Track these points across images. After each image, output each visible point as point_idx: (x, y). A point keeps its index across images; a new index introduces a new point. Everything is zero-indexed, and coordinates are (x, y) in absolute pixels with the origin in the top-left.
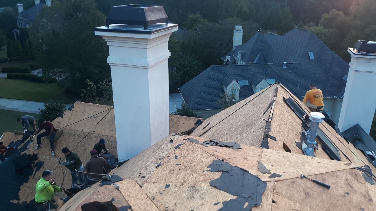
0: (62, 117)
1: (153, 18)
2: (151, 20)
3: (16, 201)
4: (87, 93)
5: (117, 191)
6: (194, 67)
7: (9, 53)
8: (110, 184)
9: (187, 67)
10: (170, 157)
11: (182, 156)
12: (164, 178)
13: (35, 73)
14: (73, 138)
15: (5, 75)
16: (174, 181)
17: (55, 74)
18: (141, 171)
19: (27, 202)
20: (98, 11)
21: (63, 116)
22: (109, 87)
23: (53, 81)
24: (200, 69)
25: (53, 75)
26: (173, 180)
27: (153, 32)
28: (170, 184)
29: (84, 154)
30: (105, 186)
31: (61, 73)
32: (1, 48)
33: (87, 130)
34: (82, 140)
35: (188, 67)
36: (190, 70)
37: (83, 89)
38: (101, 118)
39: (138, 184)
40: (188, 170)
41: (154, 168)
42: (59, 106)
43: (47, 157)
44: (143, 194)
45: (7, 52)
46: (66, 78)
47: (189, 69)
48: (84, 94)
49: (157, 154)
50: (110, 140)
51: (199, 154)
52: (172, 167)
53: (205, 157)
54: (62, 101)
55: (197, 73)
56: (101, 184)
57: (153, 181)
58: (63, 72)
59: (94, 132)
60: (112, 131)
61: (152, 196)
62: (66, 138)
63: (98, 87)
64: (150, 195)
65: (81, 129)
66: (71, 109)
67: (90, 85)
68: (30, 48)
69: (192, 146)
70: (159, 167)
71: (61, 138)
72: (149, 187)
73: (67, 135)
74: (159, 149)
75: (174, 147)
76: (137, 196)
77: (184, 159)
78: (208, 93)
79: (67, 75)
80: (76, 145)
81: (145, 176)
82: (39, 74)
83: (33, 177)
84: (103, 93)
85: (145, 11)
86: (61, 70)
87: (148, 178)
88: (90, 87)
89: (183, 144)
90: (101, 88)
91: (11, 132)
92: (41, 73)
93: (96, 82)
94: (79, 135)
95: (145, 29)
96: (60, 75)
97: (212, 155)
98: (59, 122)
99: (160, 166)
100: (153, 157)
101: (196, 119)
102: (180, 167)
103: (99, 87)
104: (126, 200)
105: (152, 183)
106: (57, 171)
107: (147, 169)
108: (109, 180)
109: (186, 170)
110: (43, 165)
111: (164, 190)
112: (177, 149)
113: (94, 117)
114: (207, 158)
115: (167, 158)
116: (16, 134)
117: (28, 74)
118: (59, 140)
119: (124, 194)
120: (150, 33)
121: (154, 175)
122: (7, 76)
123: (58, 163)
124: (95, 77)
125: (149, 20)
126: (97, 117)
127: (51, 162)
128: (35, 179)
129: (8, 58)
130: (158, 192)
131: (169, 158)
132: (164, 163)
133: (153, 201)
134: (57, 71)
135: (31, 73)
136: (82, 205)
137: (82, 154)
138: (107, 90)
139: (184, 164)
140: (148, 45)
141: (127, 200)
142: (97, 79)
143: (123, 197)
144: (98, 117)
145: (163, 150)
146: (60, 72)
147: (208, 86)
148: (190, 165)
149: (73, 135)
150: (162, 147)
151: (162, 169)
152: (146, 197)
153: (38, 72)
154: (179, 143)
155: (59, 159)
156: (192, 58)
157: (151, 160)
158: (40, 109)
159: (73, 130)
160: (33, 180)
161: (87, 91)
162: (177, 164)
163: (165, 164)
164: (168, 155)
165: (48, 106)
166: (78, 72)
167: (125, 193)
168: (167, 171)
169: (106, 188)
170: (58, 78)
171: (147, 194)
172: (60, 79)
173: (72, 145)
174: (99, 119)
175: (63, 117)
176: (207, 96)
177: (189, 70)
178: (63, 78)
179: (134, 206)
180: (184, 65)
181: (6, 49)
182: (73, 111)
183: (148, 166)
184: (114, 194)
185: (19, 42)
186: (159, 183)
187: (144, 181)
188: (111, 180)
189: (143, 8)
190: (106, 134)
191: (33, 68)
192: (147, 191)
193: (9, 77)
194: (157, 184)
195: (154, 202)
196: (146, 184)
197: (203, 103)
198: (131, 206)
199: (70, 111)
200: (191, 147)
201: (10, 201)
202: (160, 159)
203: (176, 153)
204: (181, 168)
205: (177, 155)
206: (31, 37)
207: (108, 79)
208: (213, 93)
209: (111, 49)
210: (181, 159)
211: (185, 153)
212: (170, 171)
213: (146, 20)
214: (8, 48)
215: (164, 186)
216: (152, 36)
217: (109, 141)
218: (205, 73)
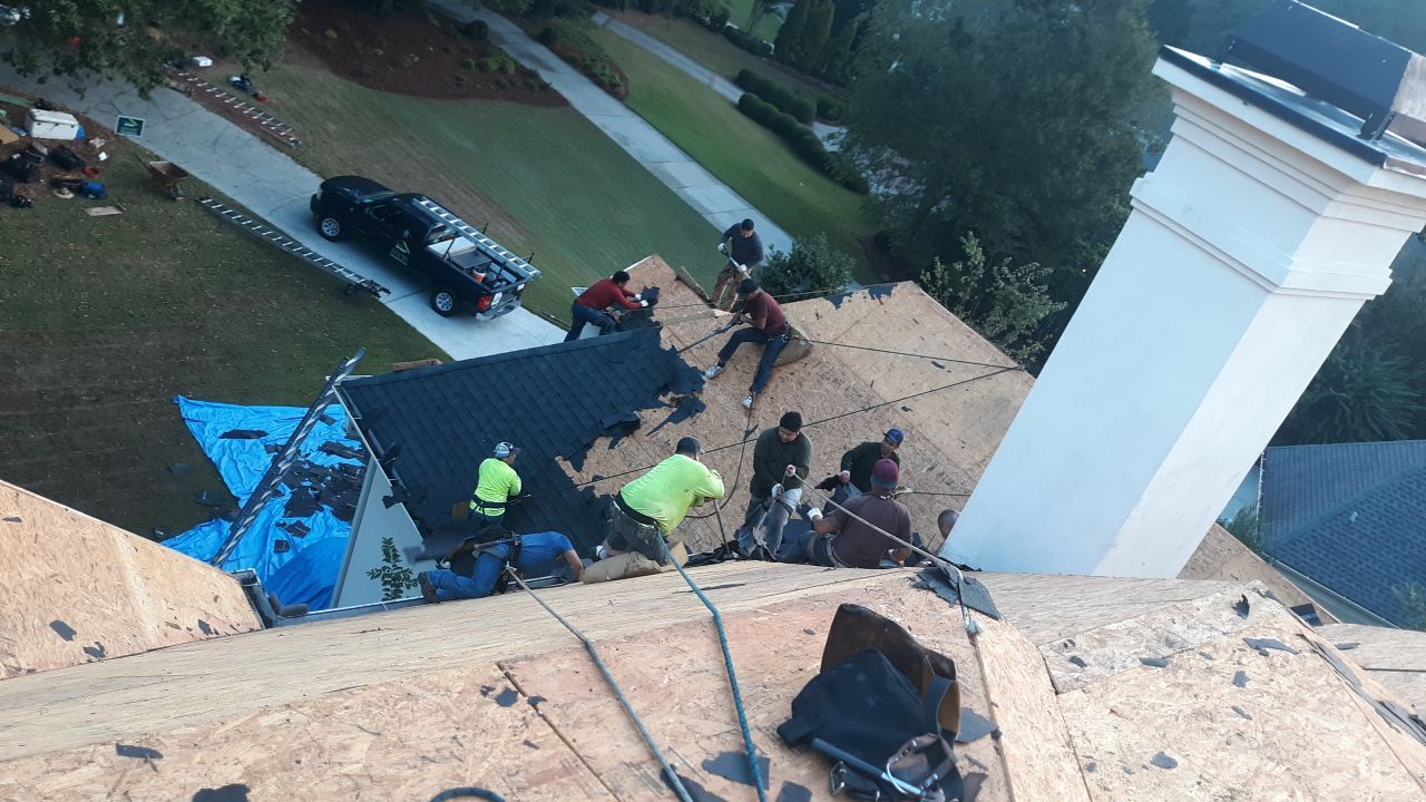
0: (837, 302)
1: (1420, 113)
2: (1410, 115)
3: (567, 467)
4: (942, 278)
5: (967, 641)
6: (1378, 406)
7: (784, 34)
8: (952, 605)
9: (1349, 385)
10: (1216, 663)
11: (1268, 693)
12: (1160, 721)
13: (820, 130)
14: (829, 387)
15: (736, 95)
16: (1200, 762)
17: (876, 166)
18: (1078, 637)
19: (595, 492)
20: (1145, 24)
21: (841, 301)
22: (1026, 299)
23: (856, 186)
24: (1399, 426)
25: (868, 167)
26: (1197, 753)
27: (1393, 163)
28: (1176, 757)
29: (833, 459)
30: (931, 595)
31: (897, 173)
32: (774, 7)
33: (886, 392)
34: (851, 410)
35: (1352, 389)
36: (1351, 404)
37: (937, 258)
38: (952, 379)
39: (1049, 672)
40: (1278, 764)
41: (1134, 660)
42: (834, 272)
43: (722, 398)
44: (1055, 721)
45: (783, 26)
46: (902, 198)
47: (1350, 398)
48: (933, 275)
49: (1163, 617)
50: (939, 469)
51: (1350, 733)
52: (1210, 706)
53: (1377, 765)
54: (852, 260)
55: (1374, 432)
56: (918, 580)
57: (1111, 703)
58: (904, 171)
59: (905, 409)
60: (963, 445)
61: (1088, 754)
62: (809, 374)
63: (989, 279)
64: (1078, 742)
65: (868, 376)
66: (879, 297)
67: (966, 258)
68: (853, 47)
69: (1329, 684)
70: (1155, 670)
71: (796, 366)
72: (1089, 711)
73: (816, 370)
74: (1179, 605)
75: (1243, 636)
76: (1032, 711)
77: (1272, 707)
78: (1376, 531)
79: (909, 188)
80: (825, 416)
81: (1085, 662)
82: (831, 141)
83: (654, 431)
84: (992, 307)
85: (1409, 67)
86: (905, 163)
87: (1096, 678)
88: (964, 265)
89: (1290, 650)
90: (997, 288)
91: (671, 267)
92: (836, 141)
93: (992, 260)
94: (851, 390)
95: (1366, 134)
96: (891, 177)
97: (1412, 775)
98: (817, 315)
99: (1159, 669)
100: (1142, 617)
101: (1299, 594)
102: (1244, 724)
103: (994, 279)
104: (987, 696)
105: (1106, 707)
106: (724, 458)
107: (1102, 643)
108: (954, 585)
109: (1268, 754)
110: (698, 414)
111: (1144, 767)
112: (1257, 652)
113: (934, 363)
114: (1383, 773)
115: (1198, 656)
116: (678, 279)
117: (800, 125)
118: (784, 370)
119: (987, 671)
120: (1376, 159)
121: (1124, 682)
122: (740, 100)
123: (743, 435)
124: (992, 244)
125: (1403, 112)
126: (942, 367)
127: (725, 422)
128: (654, 439)
129: (773, 46)
130: (1116, 758)
131: (1210, 663)
132: (1180, 667)
133: (1086, 773)
134: (889, 160)
135: (810, 128)
136: (846, 605)
137: (825, 454)
138: (1010, 306)
139: (1268, 728)
140: (1332, 204)
141: (994, 698)
142: (996, 251)
143: (983, 679)
144: (946, 369)
145: (1193, 617)
146: (895, 166)
147: (1395, 506)
148: (1294, 747)
149: (836, 380)
150: (1196, 603)
151: (1163, 685)
152: (1063, 742)
153: (830, 132)
154: (1273, 636)
155: (751, 427)
156: (1390, 366)
157: (1130, 623)
158: (775, 249)
159: (844, 365)
160: (647, 438)
161: (946, 273)
162: (1235, 708)
163: (1182, 673)
164: (1207, 650)
165: (800, 253)
166: (948, 196)
167: (993, 671)
168: (1185, 704)
169: (931, 603)
170: (879, 183)
171: (1071, 733)
172: (882, 189)
173: (813, 409)
174: (944, 379)
175: (837, 307)
176: (1363, 542)
177: (1347, 402)
178: (894, 192)
179: (1010, 741)
180: (1343, 374)
181: (785, 17)
182: (882, 303)
183: (1112, 635)
184: (951, 643)
185: (833, 9)
186: (1132, 727)
187: (1077, 680)
188: (959, 591)
189: (1410, 54)
190: (935, 441)
191: (825, 116)
192: (1076, 723)
193: (743, 107)
194: (1123, 724)
195: (1087, 779)
196: (1077, 694)
197: (1332, 556)
198: (1001, 730)
199: (873, 298)
200: (1321, 682)
201: (557, 459)
202: (1170, 644)
203: (1244, 661)
204: (1249, 734)
205: (1248, 674)
206: (882, 9)
207: (1037, 268)
208: (1399, 545)
209: (1173, 152)
210: (1262, 700)
211: (1284, 689)
212: (1198, 714)
213: (1390, 102)
214: (792, 13)
215: (1152, 752)
216: (1376, 178)
217: (932, 469)
218: (1416, 454)
